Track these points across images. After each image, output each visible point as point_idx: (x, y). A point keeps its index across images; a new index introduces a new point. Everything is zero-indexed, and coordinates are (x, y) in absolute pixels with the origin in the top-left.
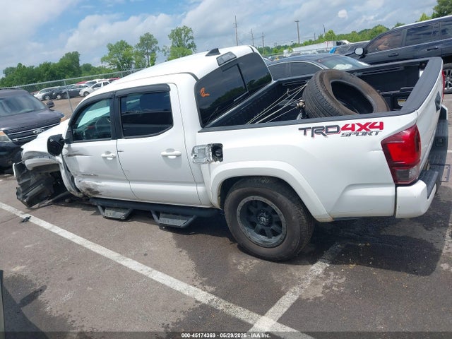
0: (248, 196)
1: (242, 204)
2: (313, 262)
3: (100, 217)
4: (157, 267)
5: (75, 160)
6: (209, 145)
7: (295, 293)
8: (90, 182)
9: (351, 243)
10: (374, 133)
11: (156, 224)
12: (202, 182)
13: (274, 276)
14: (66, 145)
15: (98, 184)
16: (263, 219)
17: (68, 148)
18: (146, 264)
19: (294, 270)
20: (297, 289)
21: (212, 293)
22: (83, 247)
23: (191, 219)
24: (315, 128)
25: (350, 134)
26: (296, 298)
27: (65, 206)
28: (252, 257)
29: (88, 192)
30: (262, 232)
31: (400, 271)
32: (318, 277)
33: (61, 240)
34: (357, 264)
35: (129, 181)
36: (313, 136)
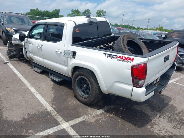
0: (81, 76)
1: (78, 78)
2: (98, 109)
3: (32, 70)
4: (40, 93)
5: (28, 45)
6: (72, 51)
7: (84, 118)
8: (31, 55)
9: (118, 107)
10: (129, 62)
11: (49, 78)
12: (67, 66)
13: (80, 110)
14: (26, 39)
15: (34, 56)
16: (85, 86)
17: (27, 40)
18: (37, 91)
19: (90, 110)
20: (86, 117)
21: (54, 108)
22: (19, 78)
23: (62, 79)
24: (109, 54)
25: (121, 60)
26: (83, 120)
27: (23, 62)
28: (77, 100)
29: (30, 59)
30: (83, 92)
31: (130, 123)
32: (97, 115)
33: (13, 73)
34: (115, 115)
35: (44, 58)
36: (107, 57)
